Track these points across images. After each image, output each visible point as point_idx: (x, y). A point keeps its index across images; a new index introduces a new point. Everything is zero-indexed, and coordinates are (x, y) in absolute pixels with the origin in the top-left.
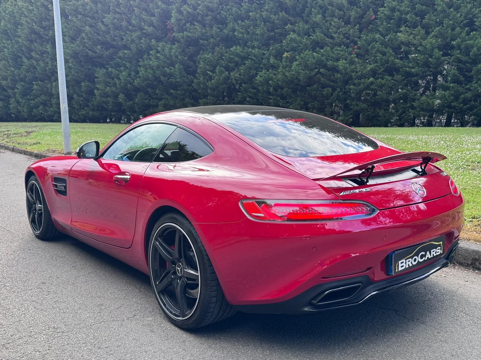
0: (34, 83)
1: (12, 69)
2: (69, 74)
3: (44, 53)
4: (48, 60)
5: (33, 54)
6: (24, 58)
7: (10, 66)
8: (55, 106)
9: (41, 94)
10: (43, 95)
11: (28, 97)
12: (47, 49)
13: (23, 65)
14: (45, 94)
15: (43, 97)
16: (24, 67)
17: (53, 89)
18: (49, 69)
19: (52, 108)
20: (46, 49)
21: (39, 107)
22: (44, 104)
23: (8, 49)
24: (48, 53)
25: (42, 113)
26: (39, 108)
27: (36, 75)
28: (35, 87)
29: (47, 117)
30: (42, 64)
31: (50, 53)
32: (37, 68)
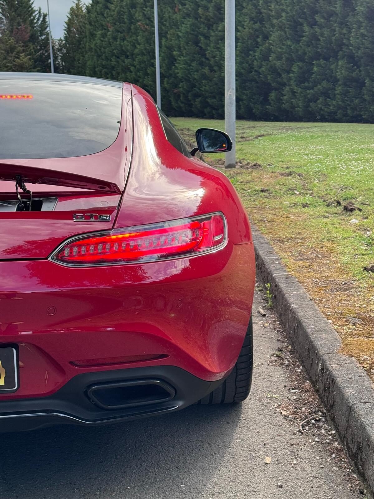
0: (314, 62)
1: (289, 43)
2: (361, 45)
3: (332, 15)
4: (335, 25)
5: (317, 18)
6: (305, 25)
7: (288, 39)
8: (339, 97)
9: (323, 80)
10: (325, 81)
11: (306, 84)
12: (336, 7)
13: (303, 36)
14: (328, 80)
15: (324, 84)
16: (304, 38)
17: (338, 70)
18: (335, 40)
19: (334, 101)
20: (334, 9)
21: (318, 99)
22: (326, 94)
23: (287, 13)
24: (337, 14)
25: (321, 109)
26: (318, 101)
27: (319, 50)
28: (315, 69)
29: (328, 116)
30: (326, 32)
31: (339, 15)
32: (319, 40)
